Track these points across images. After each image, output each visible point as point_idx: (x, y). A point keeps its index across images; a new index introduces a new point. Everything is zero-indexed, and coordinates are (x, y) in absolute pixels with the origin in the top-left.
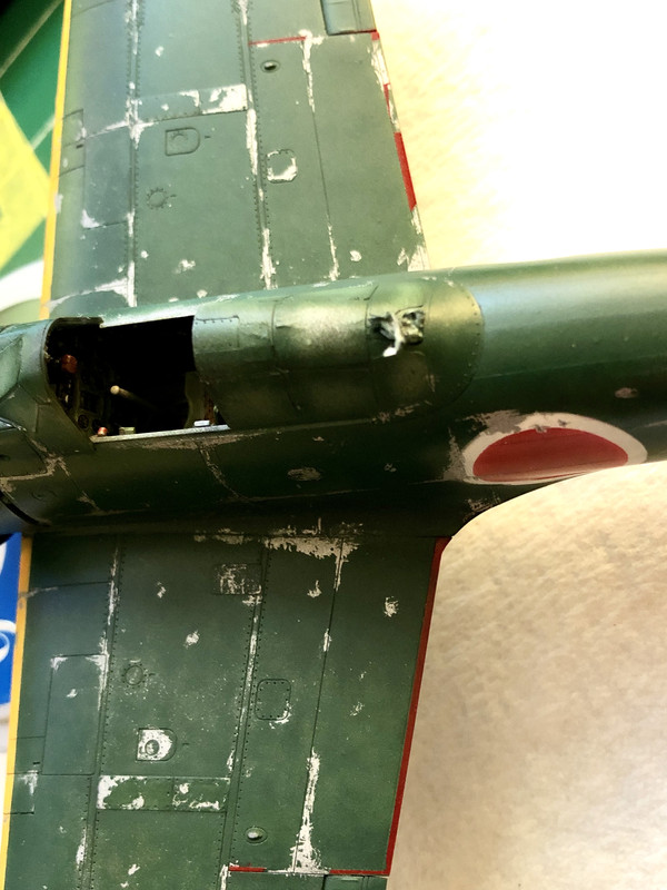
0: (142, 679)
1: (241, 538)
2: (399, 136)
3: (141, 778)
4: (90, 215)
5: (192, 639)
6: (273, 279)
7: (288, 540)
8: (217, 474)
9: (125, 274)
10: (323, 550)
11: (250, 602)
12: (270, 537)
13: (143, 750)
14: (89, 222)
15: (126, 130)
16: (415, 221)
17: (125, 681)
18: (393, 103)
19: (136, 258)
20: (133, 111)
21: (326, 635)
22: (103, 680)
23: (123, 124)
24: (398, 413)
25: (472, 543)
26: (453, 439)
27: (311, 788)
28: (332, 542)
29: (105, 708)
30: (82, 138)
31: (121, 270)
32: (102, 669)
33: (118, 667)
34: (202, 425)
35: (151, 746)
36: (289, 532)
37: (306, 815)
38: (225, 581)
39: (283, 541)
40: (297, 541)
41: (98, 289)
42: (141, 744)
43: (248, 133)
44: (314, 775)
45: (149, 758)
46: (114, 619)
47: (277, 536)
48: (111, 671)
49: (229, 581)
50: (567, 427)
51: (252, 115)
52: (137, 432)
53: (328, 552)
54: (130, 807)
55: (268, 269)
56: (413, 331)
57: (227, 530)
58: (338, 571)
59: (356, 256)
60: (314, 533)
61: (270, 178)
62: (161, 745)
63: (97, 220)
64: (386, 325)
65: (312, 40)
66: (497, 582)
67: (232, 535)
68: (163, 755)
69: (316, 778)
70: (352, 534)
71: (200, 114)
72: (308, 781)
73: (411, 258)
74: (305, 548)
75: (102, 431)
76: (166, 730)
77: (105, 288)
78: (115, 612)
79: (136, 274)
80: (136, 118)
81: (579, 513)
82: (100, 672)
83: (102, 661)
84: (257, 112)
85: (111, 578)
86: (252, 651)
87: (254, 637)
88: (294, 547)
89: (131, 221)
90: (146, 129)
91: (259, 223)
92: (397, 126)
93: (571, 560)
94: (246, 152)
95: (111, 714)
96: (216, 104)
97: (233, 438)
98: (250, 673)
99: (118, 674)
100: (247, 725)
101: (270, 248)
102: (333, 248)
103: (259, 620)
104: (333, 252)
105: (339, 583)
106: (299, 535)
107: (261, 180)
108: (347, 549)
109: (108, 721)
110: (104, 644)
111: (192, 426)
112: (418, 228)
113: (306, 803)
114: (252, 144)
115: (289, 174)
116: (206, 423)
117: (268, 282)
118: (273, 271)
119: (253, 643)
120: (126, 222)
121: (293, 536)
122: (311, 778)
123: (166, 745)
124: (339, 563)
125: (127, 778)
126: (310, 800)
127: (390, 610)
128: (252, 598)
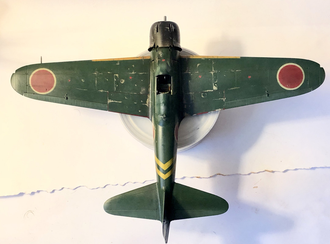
5: (136, 85)
10: (148, 102)
11: (140, 93)
14: (198, 65)
15: (212, 71)
18: (213, 112)
20: (215, 72)
21: (136, 103)
29: (127, 74)
30: (212, 63)
42: (122, 80)
49: (143, 90)
54: (115, 79)
61: (202, 94)
65: (224, 99)
68: (121, 83)
71: (213, 83)
72: (119, 101)
76: (124, 83)
78: (140, 74)
82: (132, 73)
84: (213, 91)
87: (136, 93)
88: (148, 98)
92: (209, 112)
96: (214, 85)
98: (131, 93)
100: (125, 93)
105: (143, 104)
114: (208, 91)
124: (146, 104)
125: (118, 78)
126: (116, 102)
127: (140, 111)
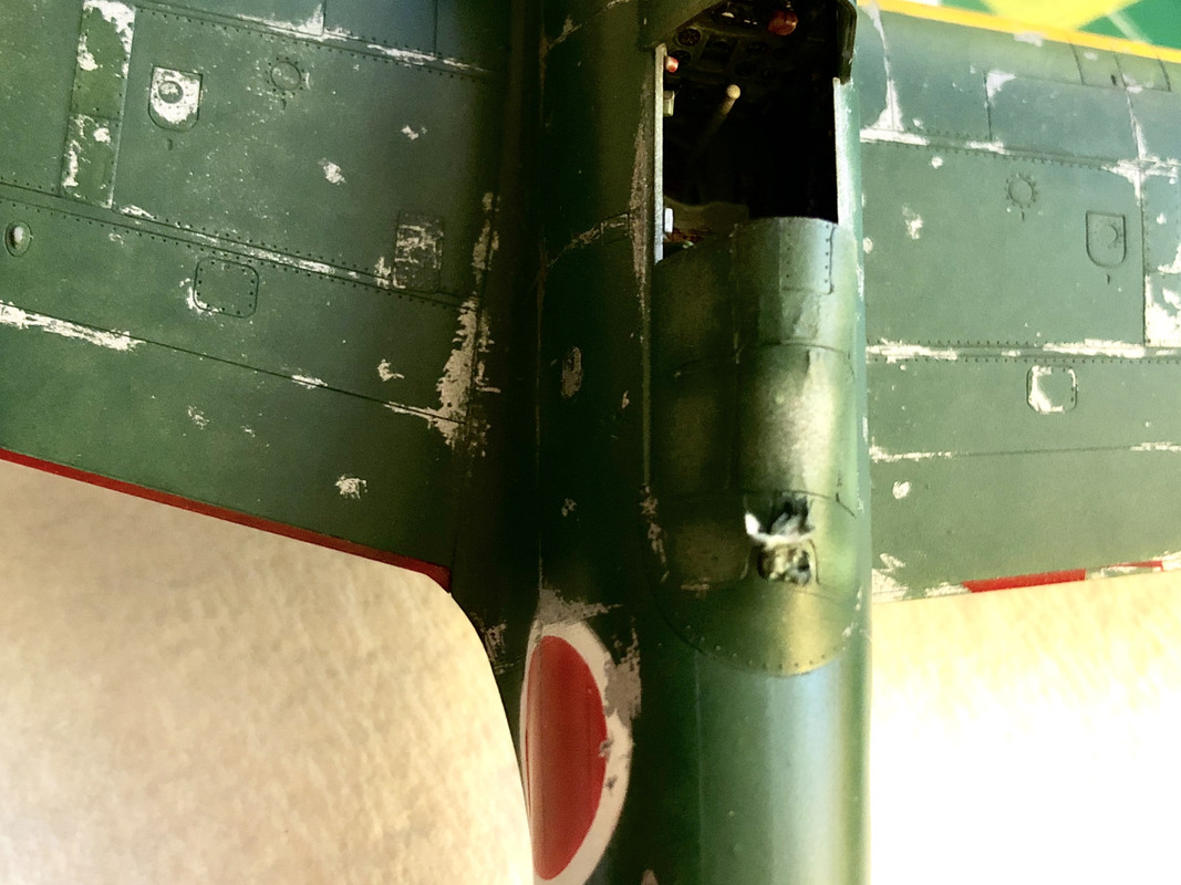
0: (278, 87)
1: (482, 266)
2: (1079, 576)
3: (126, 69)
4: (1007, 85)
5: (332, 173)
6: (879, 359)
7: (471, 337)
8: (587, 236)
9: (910, 129)
10: (451, 390)
11: (382, 268)
12: (478, 312)
13: (168, 78)
14: (995, 81)
15: (1132, 154)
16: (946, 588)
17: (279, 60)
18: (1132, 573)
19: (934, 148)
20: (1161, 168)
21: (319, 382)
22: (284, 27)
23: (1142, 151)
24: (655, 528)
25: (436, 625)
26: (604, 610)
27: (82, 333)
28: (460, 406)
29: (239, 25)
30: (1126, 85)
31: (917, 123)
32: (301, 28)
33: (301, 54)
34: (666, 220)
35: (174, 90)
36: (483, 341)
37: (42, 320)
38: (417, 234)
39: (469, 331)
40: (468, 351)
41: (890, 85)
42: (177, 76)
43: (1108, 343)
44: (103, 339)
45: (156, 86)
46: (376, 55)
47: (478, 322)
48: (296, 41)
49: (418, 240)
50: (605, 790)
51: (1136, 352)
52: (666, 119)
53: (445, 399)
54: (82, 47)
55: (895, 352)
56: (780, 565)
57: (495, 245)
58: (415, 411)
59: (901, 490)
60: (477, 380)
61: (1035, 369)
62: (173, 106)
63: (998, 95)
64: (794, 522)
66: (372, 656)
67: (488, 252)
68: (157, 108)
69: (96, 342)
70: (471, 437)
71: (1145, 272)
72: (96, 329)
73: (889, 575)
74: (457, 363)
75: (673, 64)
76: (197, 117)
77: (892, 95)
78: (386, 57)
79: (908, 146)
80: (1149, 172)
81: (466, 794)
82: (296, 23)
83: (313, 28)
84: (1141, 360)
85: (441, 57)
86: (304, 264)
87: (326, 269)
88: (458, 346)
89: (991, 147)
90: (1132, 185)
91: (968, 345)
92: (1095, 576)
93: (393, 774)
94: (1079, 337)
95: (229, 34)
96: (1159, 299)
97: (640, 267)
98: (271, 256)
99: (290, 51)
100: (190, 243)
101: (927, 358)
102: (916, 456)
103: (350, 279)
104: (910, 456)
105: (397, 410)
106: (478, 356)
107: (1033, 355)
108: (447, 429)
109: (219, 28)
110: (339, 34)
111: (666, 205)
112: (935, 592)
113: (60, 322)
114: (1091, 347)
115: (1039, 400)
116: (669, 228)
117: (875, 349)
118: (891, 360)
119: (317, 267)
120: (990, 139)
121: (476, 347)
122: (98, 334)
123: (173, 113)
124: (426, 413)
125: (128, 48)
126: (64, 329)
127: (347, 485)
128: (387, 272)
